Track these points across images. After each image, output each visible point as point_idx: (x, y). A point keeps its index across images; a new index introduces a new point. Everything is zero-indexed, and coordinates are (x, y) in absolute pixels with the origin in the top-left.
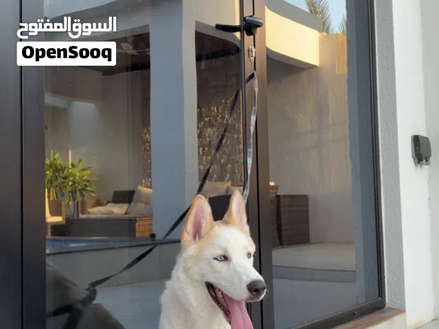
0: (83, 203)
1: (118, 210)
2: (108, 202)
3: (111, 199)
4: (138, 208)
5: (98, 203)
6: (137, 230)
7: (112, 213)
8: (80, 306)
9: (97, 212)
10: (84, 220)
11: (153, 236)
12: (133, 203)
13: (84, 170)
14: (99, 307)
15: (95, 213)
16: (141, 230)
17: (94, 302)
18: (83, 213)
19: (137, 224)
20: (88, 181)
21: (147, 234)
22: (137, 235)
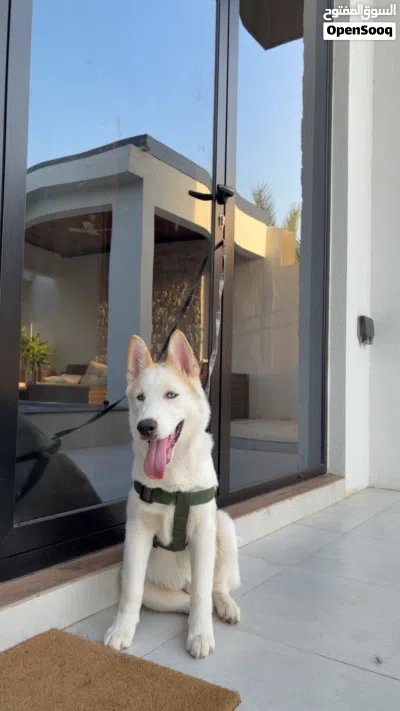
0: (40, 372)
1: (72, 380)
2: (62, 373)
3: (65, 369)
4: (90, 379)
5: (53, 373)
6: (90, 397)
7: (65, 382)
8: (47, 454)
9: (51, 380)
10: (39, 386)
11: (106, 403)
12: (86, 375)
13: (41, 344)
14: (63, 456)
15: (51, 381)
16: (94, 399)
17: (59, 452)
18: (39, 381)
19: (90, 393)
20: (44, 355)
21: (101, 403)
22: (90, 402)
